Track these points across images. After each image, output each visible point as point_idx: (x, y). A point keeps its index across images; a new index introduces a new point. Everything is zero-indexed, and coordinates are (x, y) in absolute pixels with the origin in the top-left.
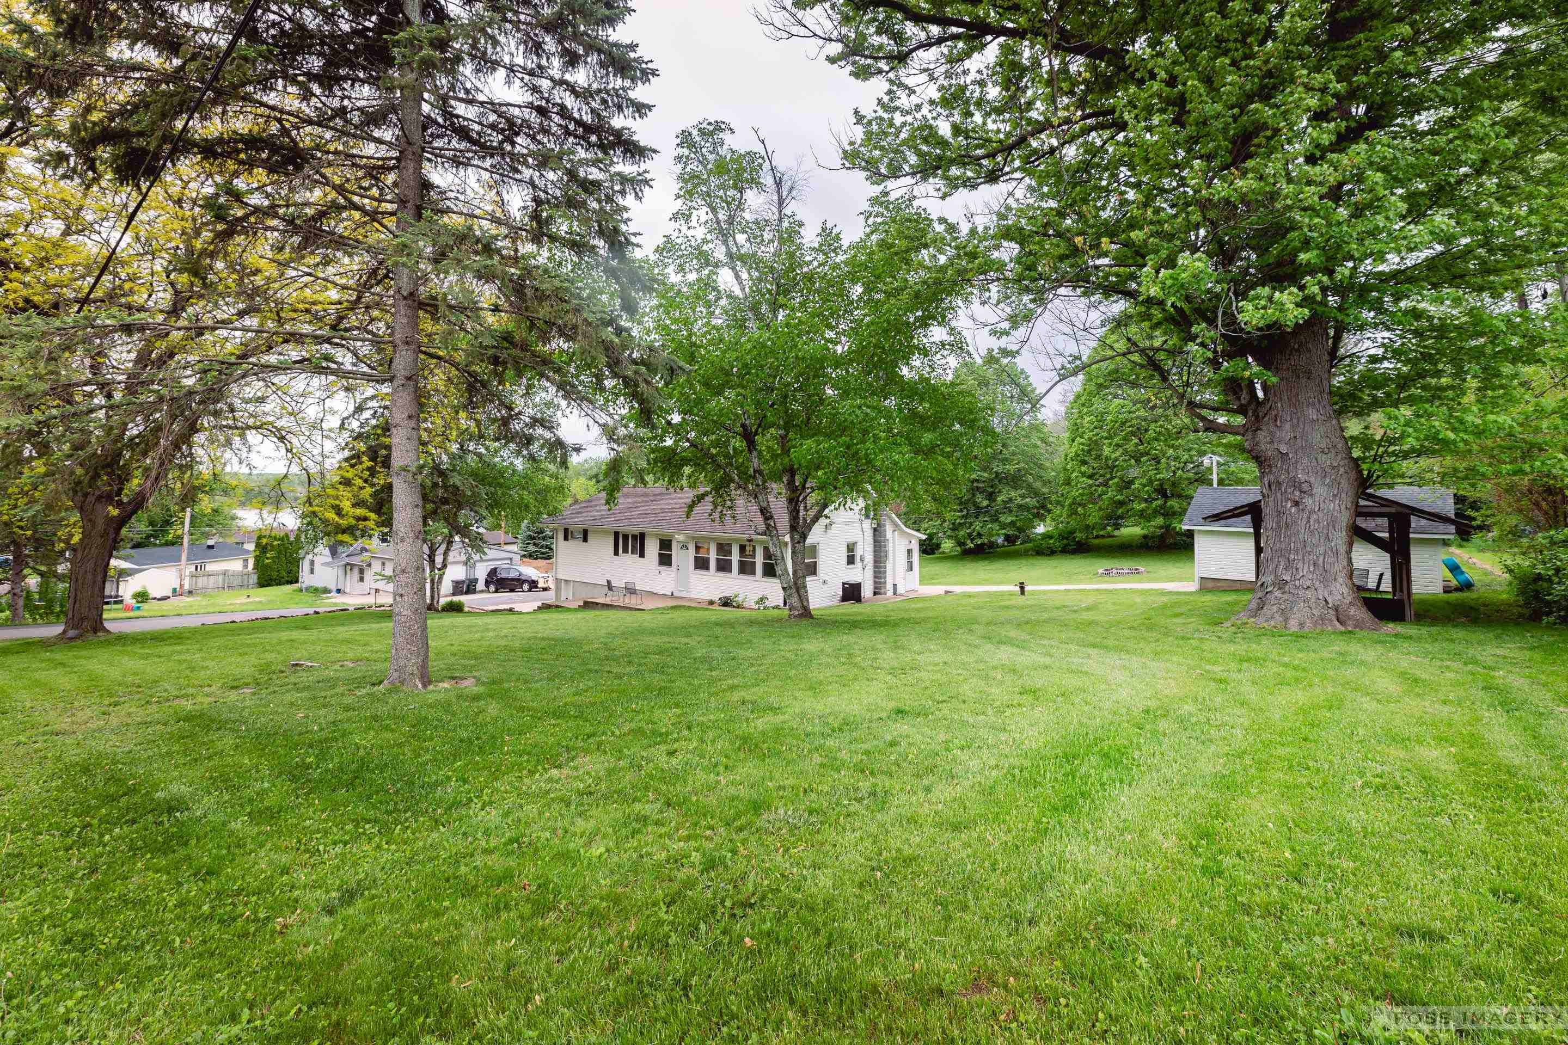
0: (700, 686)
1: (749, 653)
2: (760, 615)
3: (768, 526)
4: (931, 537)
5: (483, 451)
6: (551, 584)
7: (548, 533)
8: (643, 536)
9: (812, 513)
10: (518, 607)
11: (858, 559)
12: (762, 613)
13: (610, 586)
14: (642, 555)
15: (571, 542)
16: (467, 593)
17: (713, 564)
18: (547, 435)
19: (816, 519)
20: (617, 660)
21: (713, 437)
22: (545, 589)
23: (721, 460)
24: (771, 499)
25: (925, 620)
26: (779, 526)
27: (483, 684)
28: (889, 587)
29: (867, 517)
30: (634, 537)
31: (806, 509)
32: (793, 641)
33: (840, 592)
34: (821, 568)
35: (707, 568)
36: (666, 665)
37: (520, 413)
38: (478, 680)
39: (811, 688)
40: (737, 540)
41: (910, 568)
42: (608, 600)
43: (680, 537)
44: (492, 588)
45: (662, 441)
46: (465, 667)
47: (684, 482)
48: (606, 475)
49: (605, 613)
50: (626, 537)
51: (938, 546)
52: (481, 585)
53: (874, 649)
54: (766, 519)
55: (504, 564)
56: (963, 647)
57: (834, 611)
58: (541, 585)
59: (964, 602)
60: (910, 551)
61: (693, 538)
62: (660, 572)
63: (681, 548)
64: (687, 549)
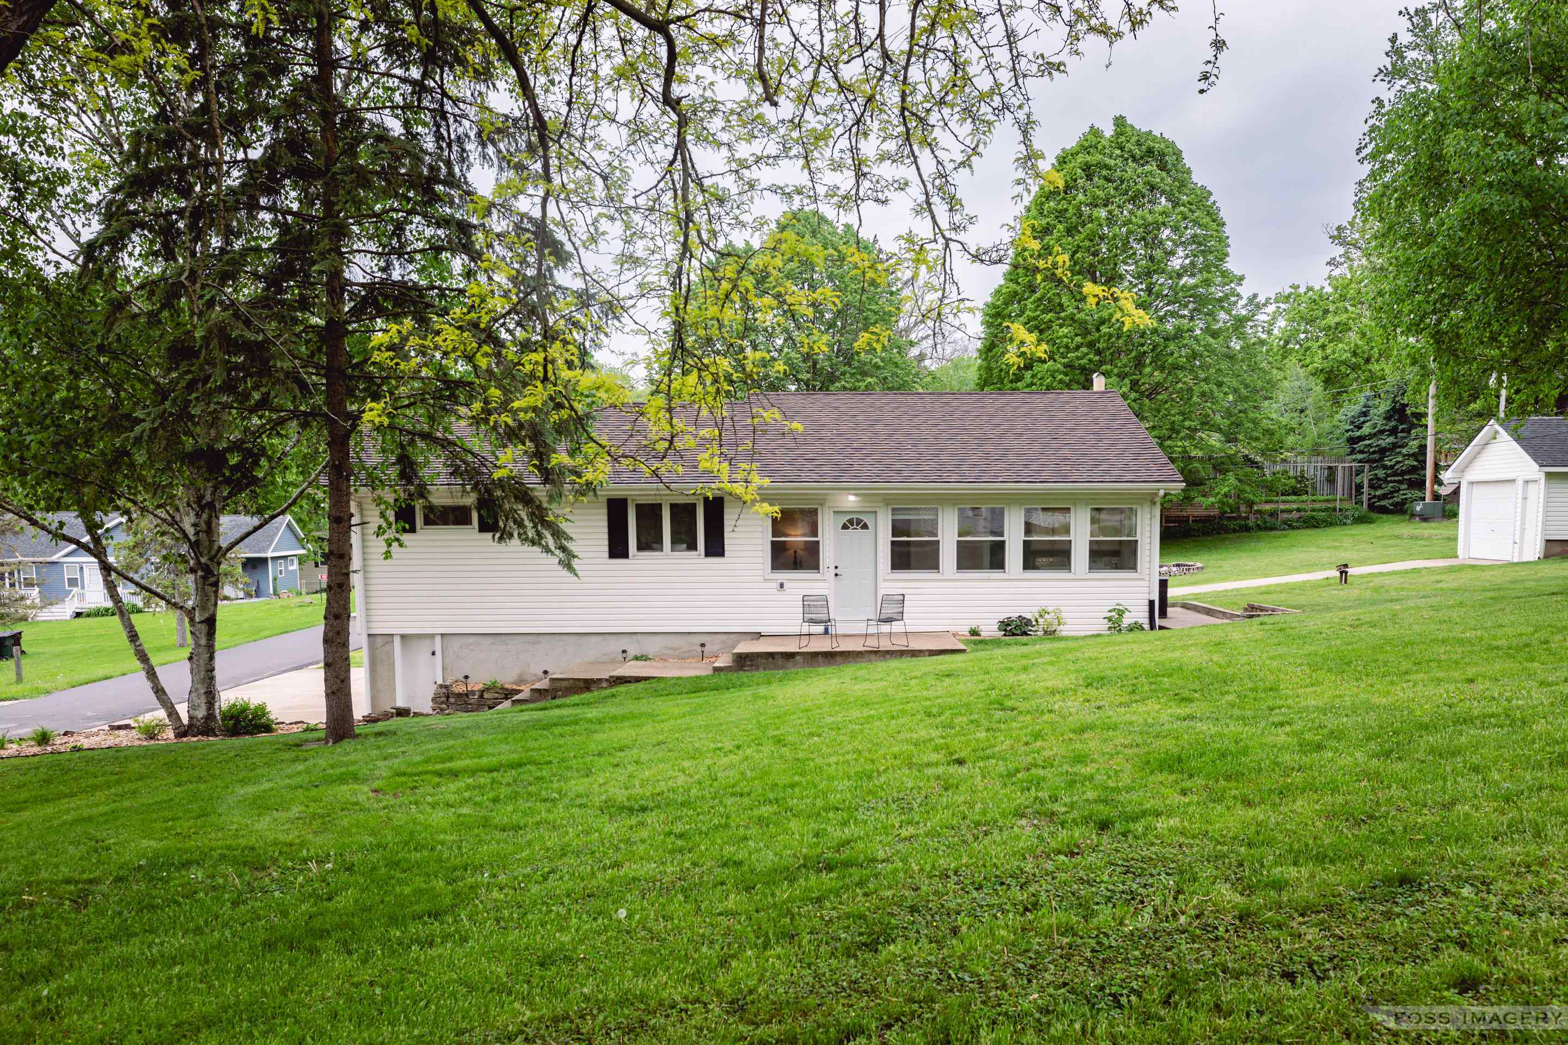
8: (714, 504)
14: (715, 551)
15: (425, 534)
17: (948, 556)
35: (932, 565)
61: (887, 500)
62: (782, 586)
63: (845, 527)
64: (865, 527)
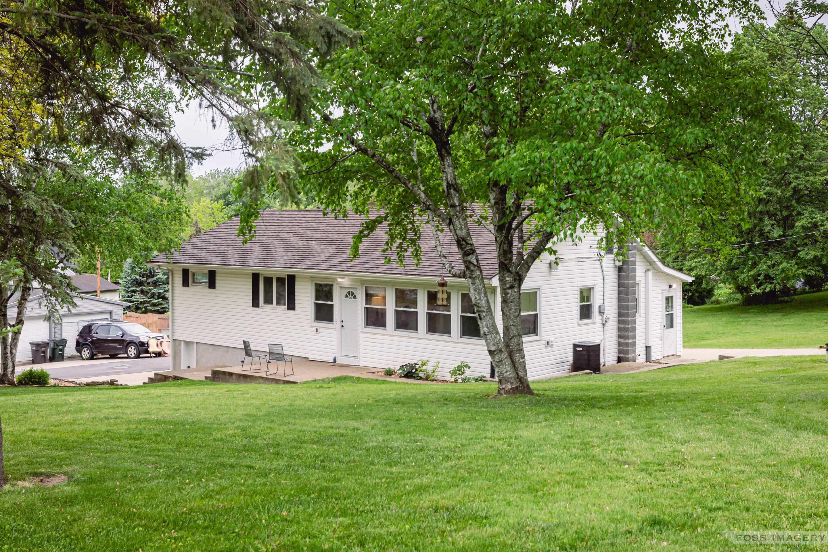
0: (375, 486)
1: (443, 443)
2: (459, 389)
3: (468, 264)
4: (699, 279)
5: (67, 160)
6: (167, 348)
7: (161, 276)
8: (292, 279)
9: (530, 245)
10: (121, 380)
11: (595, 310)
12: (461, 386)
13: (247, 351)
14: (291, 306)
15: (192, 289)
16: (52, 359)
17: (390, 319)
18: (157, 136)
19: (536, 253)
20: (260, 451)
21: (388, 139)
22: (158, 355)
23: (400, 168)
24: (472, 226)
25: (693, 396)
26: (483, 264)
27: (78, 482)
28: (640, 350)
29: (609, 251)
30: (280, 280)
31: (521, 239)
32: (504, 426)
33: (571, 358)
34: (543, 324)
35: (383, 324)
36: (327, 458)
37: (117, 105)
38: (71, 477)
39: (532, 490)
40: (423, 285)
41: (670, 324)
42: (245, 370)
43: (345, 281)
44: (86, 353)
45: (318, 144)
46: (53, 459)
47: (348, 205)
48: (240, 193)
49: (243, 387)
50: (268, 281)
51: (710, 293)
52: (70, 349)
53: (619, 436)
54: (466, 254)
55: (100, 319)
56: (746, 434)
57: (563, 384)
58: (153, 348)
59: (746, 371)
60: (669, 300)
61: (362, 282)
62: (317, 330)
63: (346, 296)
64: (355, 297)
